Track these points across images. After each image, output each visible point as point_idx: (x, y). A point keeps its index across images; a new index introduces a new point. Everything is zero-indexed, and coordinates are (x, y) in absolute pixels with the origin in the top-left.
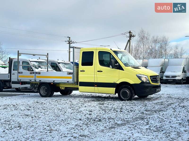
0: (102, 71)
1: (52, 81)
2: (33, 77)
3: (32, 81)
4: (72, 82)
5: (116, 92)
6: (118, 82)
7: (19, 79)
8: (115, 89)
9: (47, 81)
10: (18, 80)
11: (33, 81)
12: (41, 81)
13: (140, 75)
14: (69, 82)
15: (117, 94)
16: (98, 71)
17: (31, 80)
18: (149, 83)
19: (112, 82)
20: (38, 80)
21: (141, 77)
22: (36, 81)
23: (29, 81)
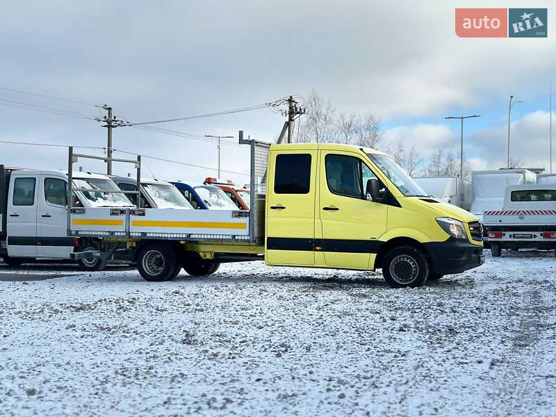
0: (337, 209)
1: (184, 236)
2: (119, 223)
3: (116, 234)
4: (246, 238)
5: (377, 265)
6: (385, 239)
7: (74, 228)
8: (374, 256)
9: (166, 235)
10: (69, 231)
11: (119, 234)
12: (148, 235)
13: (446, 220)
14: (236, 238)
15: (380, 270)
16: (325, 209)
17: (112, 233)
18: (467, 241)
19: (368, 238)
20: (136, 231)
21: (450, 224)
22: (131, 234)
23: (108, 234)
